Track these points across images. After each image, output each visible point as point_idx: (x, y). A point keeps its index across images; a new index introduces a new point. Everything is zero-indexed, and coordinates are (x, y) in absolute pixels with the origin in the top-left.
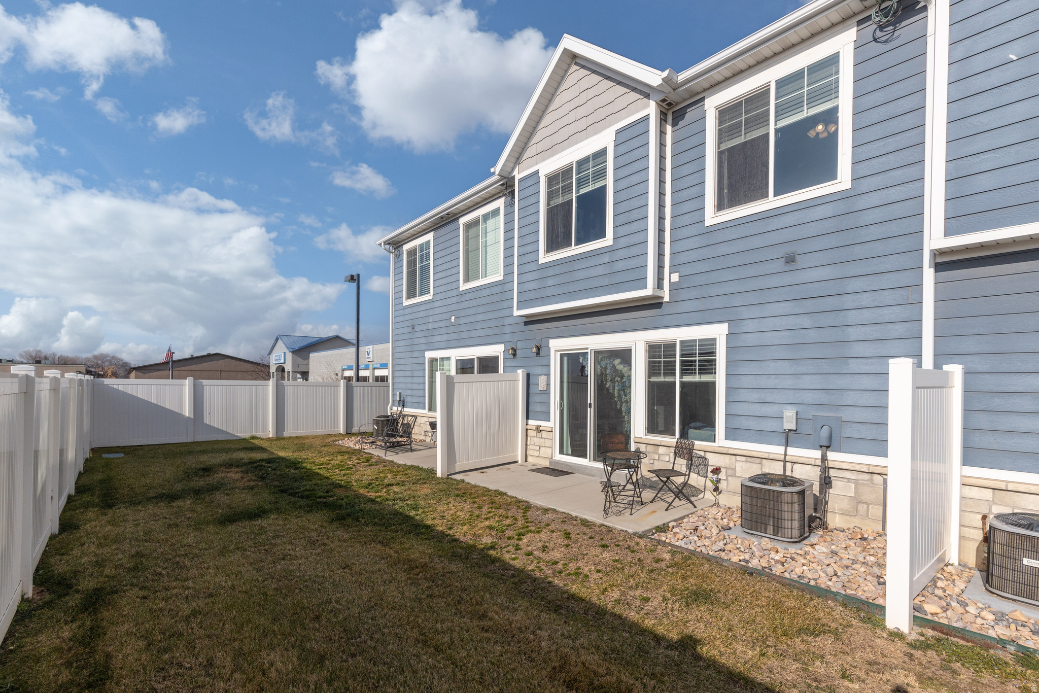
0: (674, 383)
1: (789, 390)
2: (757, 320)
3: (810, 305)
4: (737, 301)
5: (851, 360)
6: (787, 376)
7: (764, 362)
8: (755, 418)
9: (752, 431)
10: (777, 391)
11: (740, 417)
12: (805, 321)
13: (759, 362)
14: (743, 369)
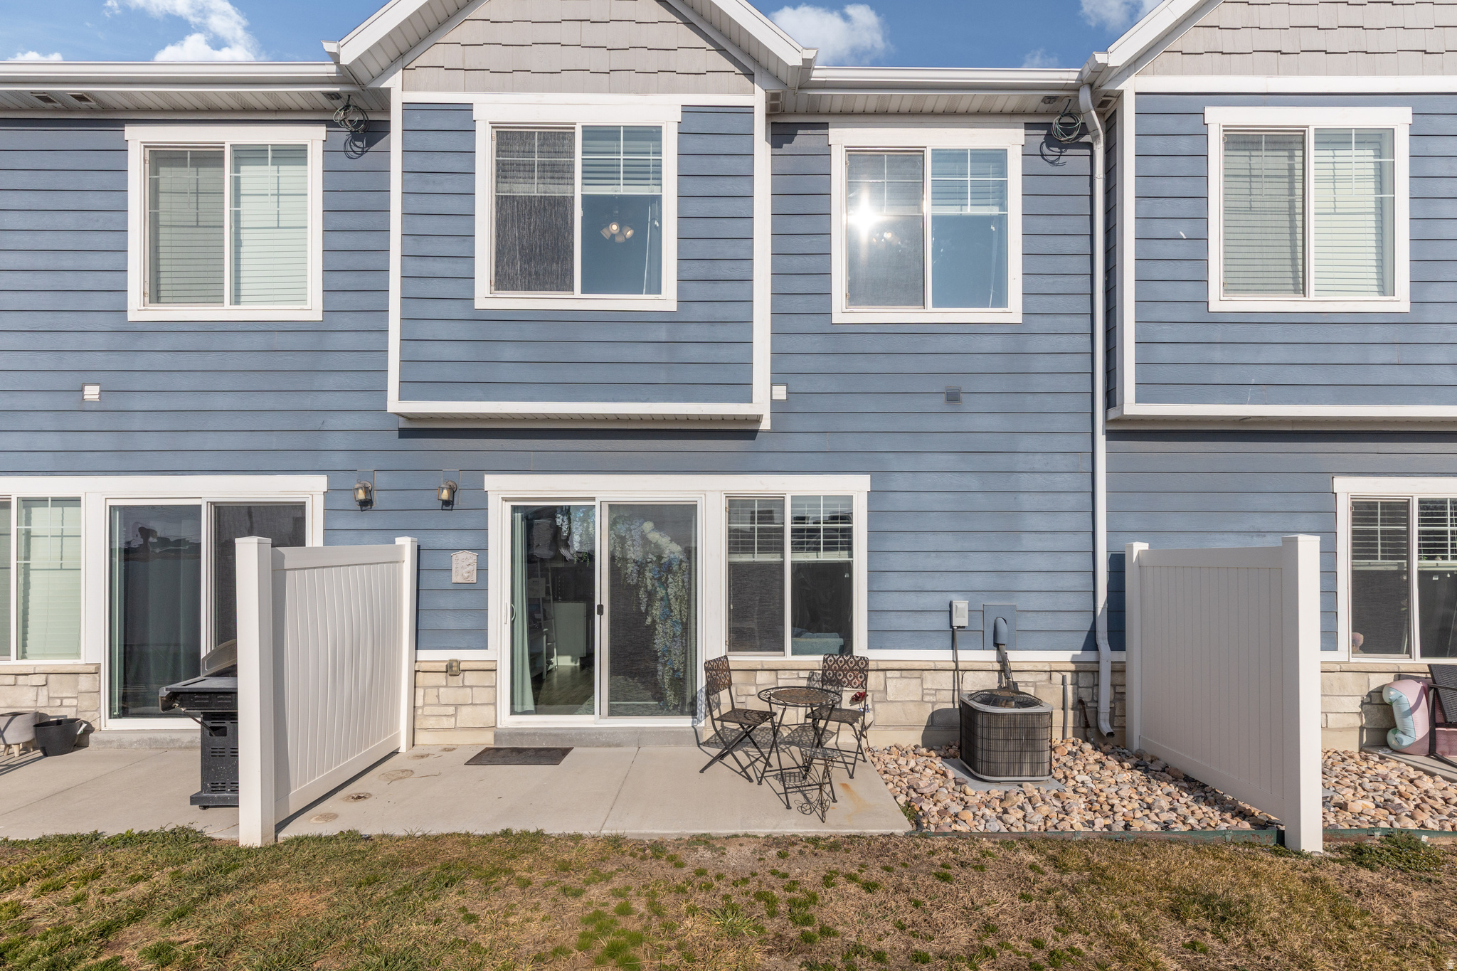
0: (781, 566)
1: (954, 574)
2: (910, 474)
3: (977, 462)
4: (883, 443)
5: (1024, 535)
6: (951, 554)
7: (921, 535)
8: (909, 613)
9: (905, 633)
10: (938, 574)
11: (889, 613)
12: (972, 482)
13: (913, 534)
14: (892, 543)
